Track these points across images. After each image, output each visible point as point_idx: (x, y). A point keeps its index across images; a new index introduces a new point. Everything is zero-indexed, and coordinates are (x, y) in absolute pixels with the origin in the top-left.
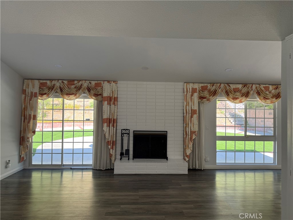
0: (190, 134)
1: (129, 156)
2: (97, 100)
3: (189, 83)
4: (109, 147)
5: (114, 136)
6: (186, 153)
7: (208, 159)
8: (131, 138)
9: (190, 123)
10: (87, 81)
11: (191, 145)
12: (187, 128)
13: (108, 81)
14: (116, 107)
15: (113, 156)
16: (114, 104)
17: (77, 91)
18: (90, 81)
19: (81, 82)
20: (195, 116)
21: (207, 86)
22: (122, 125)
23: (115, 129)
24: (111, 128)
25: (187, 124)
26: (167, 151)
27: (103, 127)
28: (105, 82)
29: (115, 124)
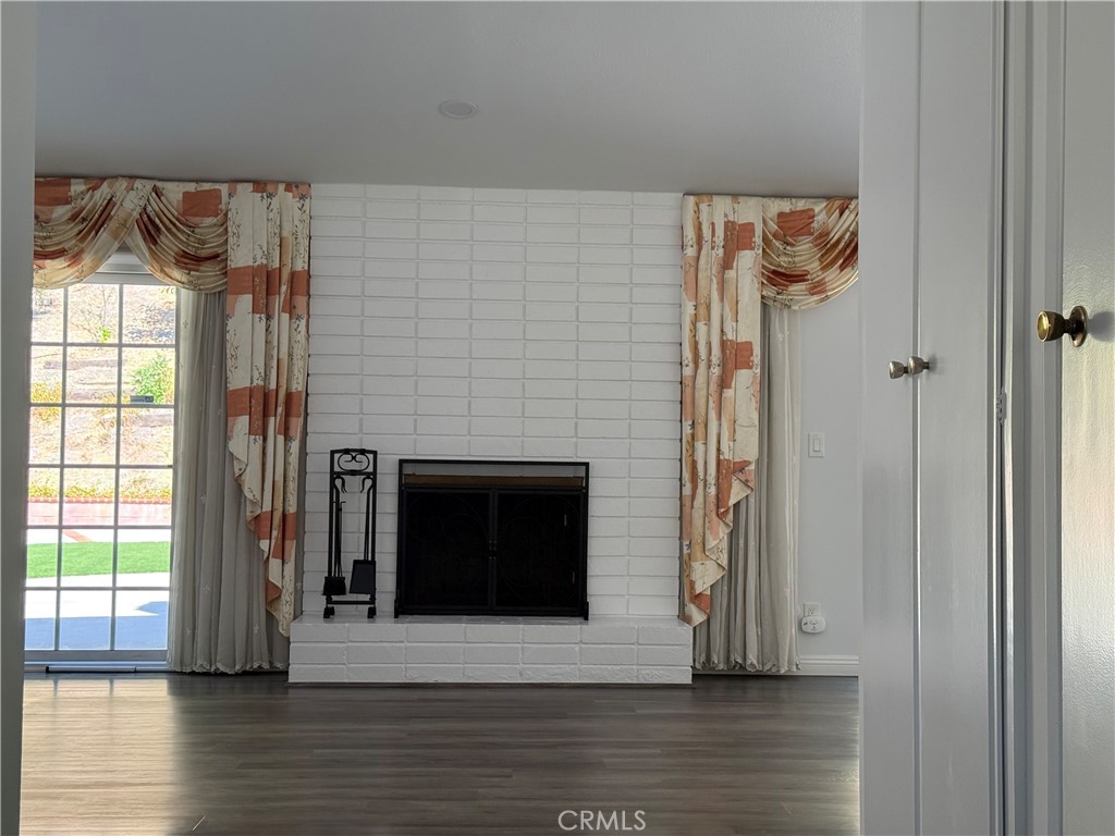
0: (712, 479)
1: (373, 600)
2: (193, 285)
3: (711, 194)
4: (264, 545)
5: (293, 486)
6: (692, 583)
7: (819, 620)
8: (388, 504)
9: (713, 415)
10: (138, 184)
11: (718, 537)
12: (699, 446)
13: (260, 185)
14: (303, 328)
15: (287, 597)
16: (290, 308)
17: (83, 240)
18: (157, 180)
19: (105, 190)
20: (745, 380)
21: (809, 215)
22: (332, 427)
23: (295, 446)
24: (275, 440)
25: (700, 420)
26: (590, 572)
27: (226, 438)
28: (240, 187)
29: (296, 424)
